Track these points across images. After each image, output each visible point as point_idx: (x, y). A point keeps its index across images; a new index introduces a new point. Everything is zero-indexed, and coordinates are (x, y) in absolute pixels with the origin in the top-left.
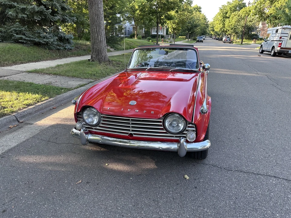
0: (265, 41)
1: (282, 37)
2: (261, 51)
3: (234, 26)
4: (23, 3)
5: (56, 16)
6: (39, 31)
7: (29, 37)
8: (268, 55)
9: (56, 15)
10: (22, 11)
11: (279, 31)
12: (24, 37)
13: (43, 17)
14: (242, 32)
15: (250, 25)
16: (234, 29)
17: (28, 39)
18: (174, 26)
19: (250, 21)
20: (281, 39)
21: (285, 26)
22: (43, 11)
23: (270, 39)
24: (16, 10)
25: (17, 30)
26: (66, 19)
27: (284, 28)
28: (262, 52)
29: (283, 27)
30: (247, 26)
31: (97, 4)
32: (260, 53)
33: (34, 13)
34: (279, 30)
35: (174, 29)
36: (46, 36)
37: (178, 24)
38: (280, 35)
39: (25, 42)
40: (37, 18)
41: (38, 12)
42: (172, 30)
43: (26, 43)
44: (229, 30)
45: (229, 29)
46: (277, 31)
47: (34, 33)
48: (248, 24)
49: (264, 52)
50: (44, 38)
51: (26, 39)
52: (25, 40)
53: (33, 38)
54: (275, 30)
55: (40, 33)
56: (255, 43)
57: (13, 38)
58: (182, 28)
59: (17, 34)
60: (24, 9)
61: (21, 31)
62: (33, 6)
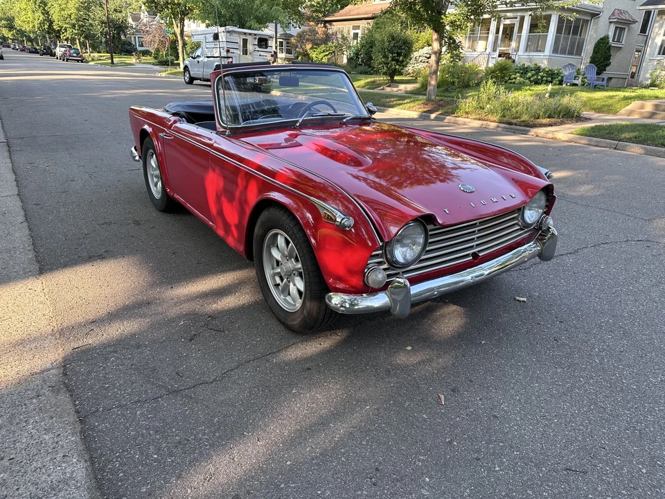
0: (192, 57)
1: (231, 50)
2: (187, 80)
3: (78, 20)
8: (205, 88)
11: (222, 37)
14: (105, 35)
15: (119, 19)
16: (80, 26)
19: (115, 10)
20: (230, 55)
21: (230, 28)
23: (202, 53)
27: (228, 32)
28: (191, 81)
29: (227, 30)
30: (112, 21)
32: (187, 83)
34: (220, 35)
38: (224, 45)
44: (66, 30)
45: (67, 26)
46: (216, 37)
48: (114, 16)
49: (195, 82)
54: (212, 35)
56: (140, 62)
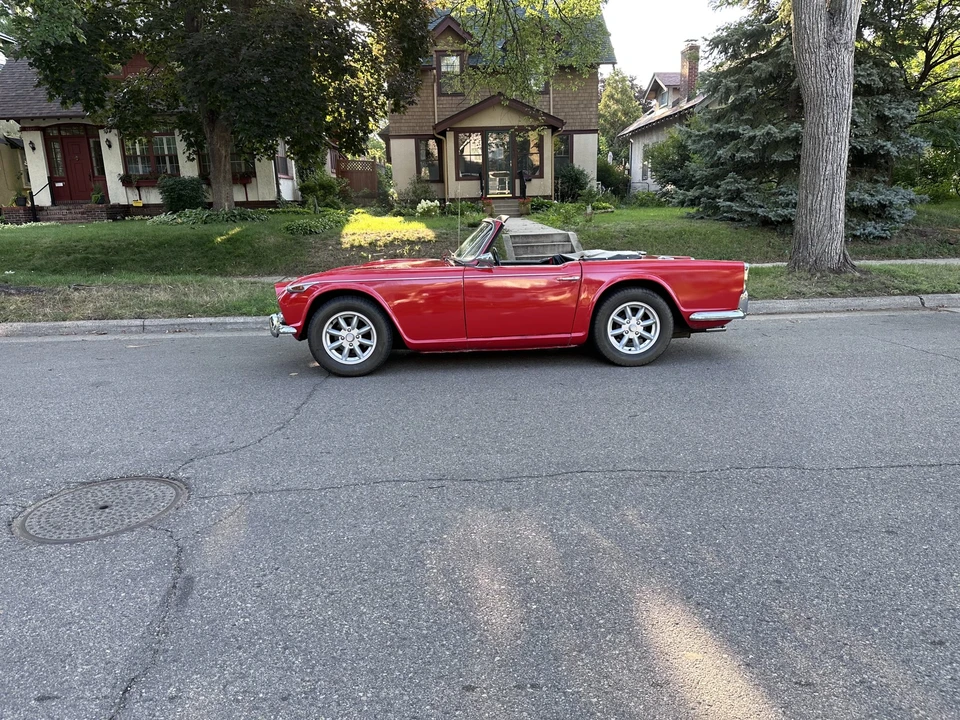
10: (750, 144)
17: (746, 209)
25: (729, 191)
33: (773, 145)
40: (781, 156)
41: (788, 141)
43: (740, 220)
47: (773, 195)
55: (785, 193)
60: (752, 139)
61: (738, 192)
62: (767, 129)
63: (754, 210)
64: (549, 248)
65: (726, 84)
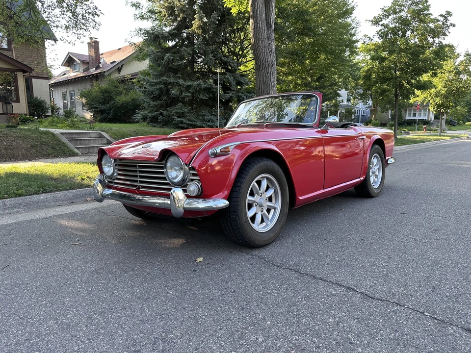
4: (192, 80)
5: (228, 93)
6: (204, 113)
7: (192, 121)
9: (229, 91)
10: (187, 89)
12: (185, 120)
13: (211, 96)
17: (190, 123)
18: (438, 100)
22: (211, 87)
24: (180, 88)
25: (178, 113)
26: (241, 96)
31: (266, 69)
33: (200, 90)
35: (439, 106)
36: (211, 119)
37: (446, 97)
39: (185, 126)
40: (203, 97)
41: (205, 89)
42: (434, 108)
47: (199, 116)
50: (209, 121)
51: (187, 122)
52: (185, 123)
53: (195, 121)
55: (205, 115)
57: (173, 122)
58: (455, 103)
59: (178, 117)
60: (189, 87)
61: (183, 113)
62: (199, 82)
63: (193, 123)
64: (92, 141)
65: (168, 57)
